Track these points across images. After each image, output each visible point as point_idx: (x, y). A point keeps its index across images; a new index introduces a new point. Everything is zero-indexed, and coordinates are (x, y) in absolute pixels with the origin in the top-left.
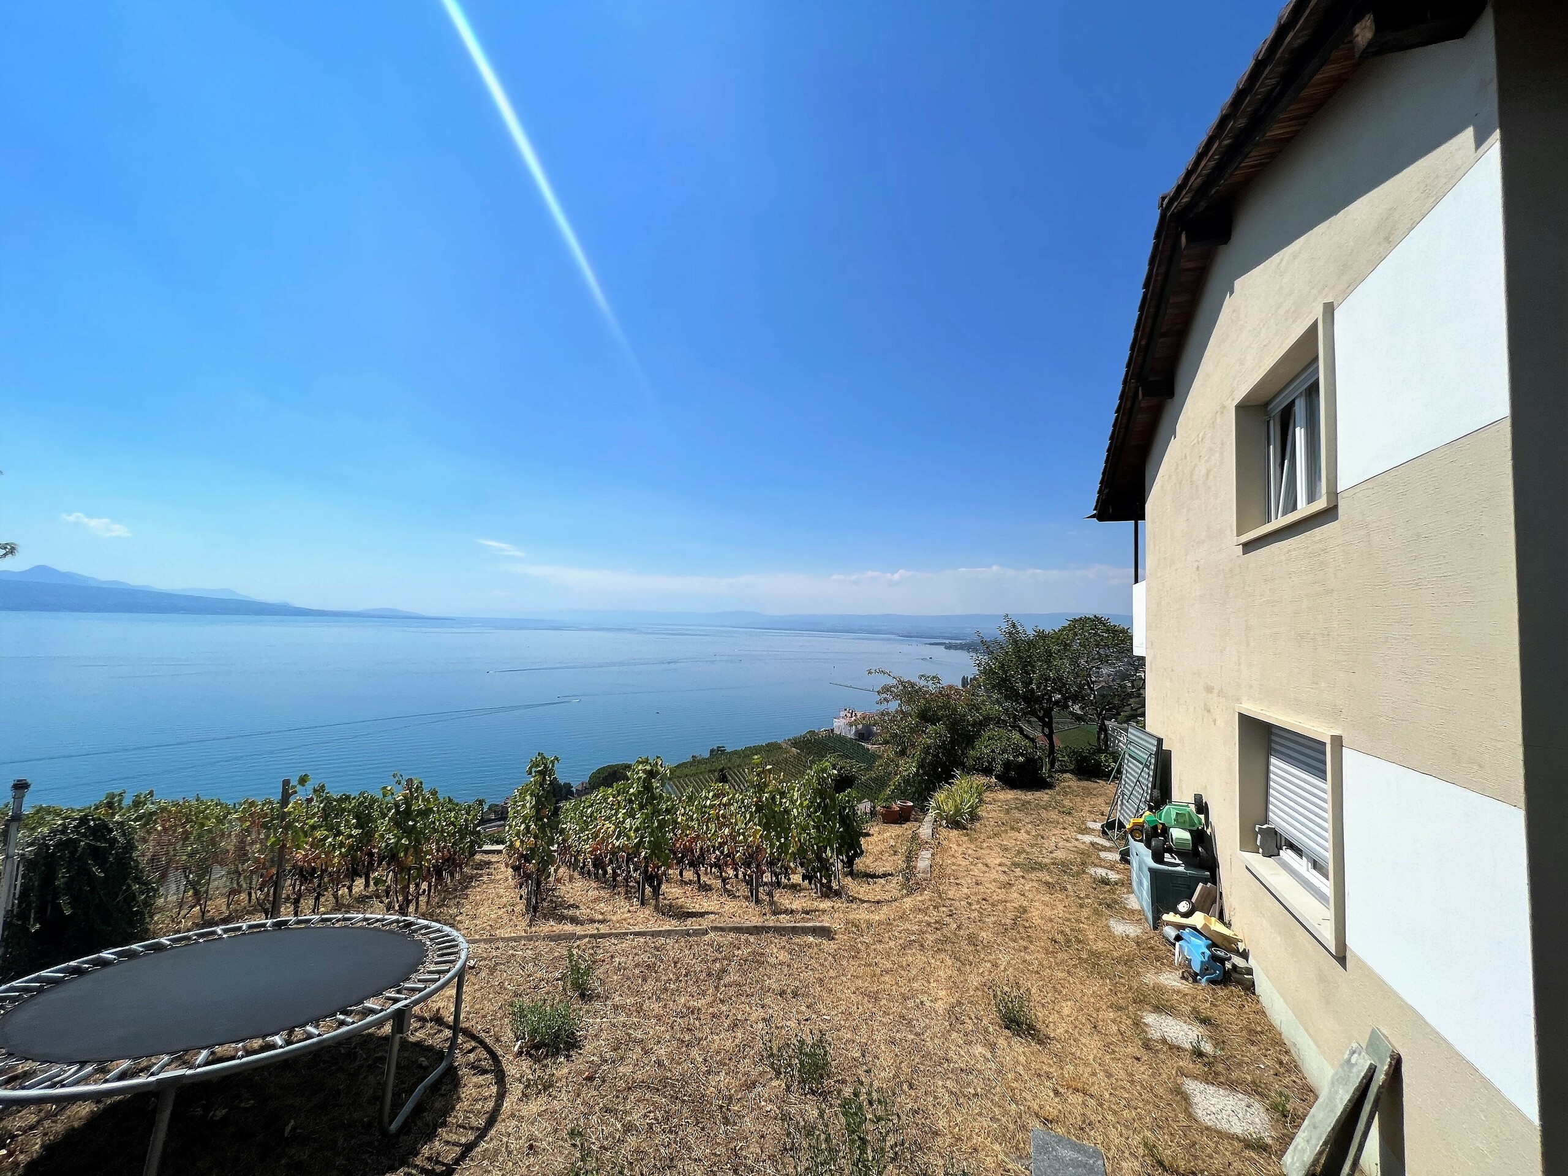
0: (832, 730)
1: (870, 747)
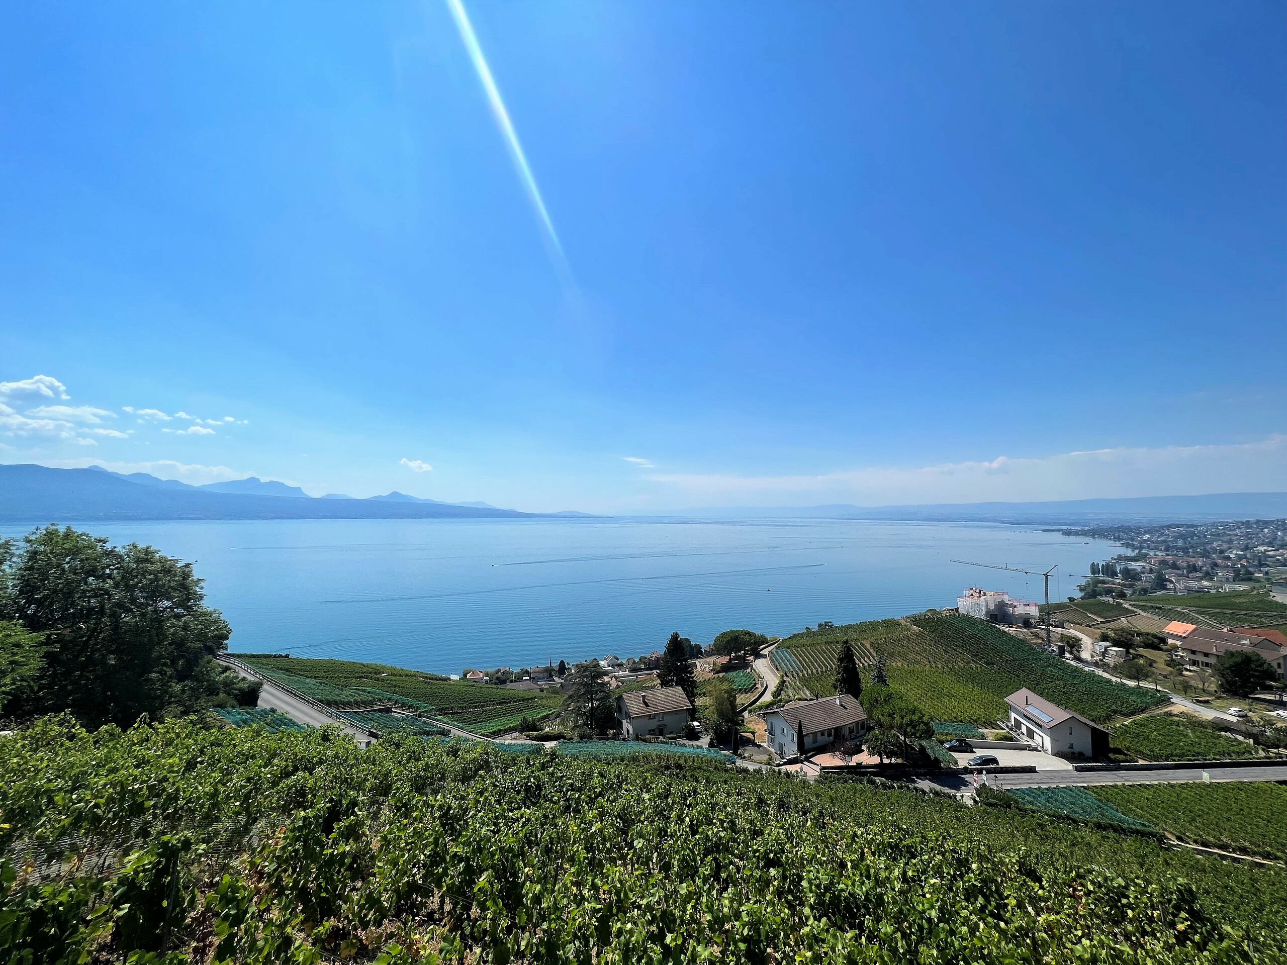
0: (957, 610)
1: (1006, 629)
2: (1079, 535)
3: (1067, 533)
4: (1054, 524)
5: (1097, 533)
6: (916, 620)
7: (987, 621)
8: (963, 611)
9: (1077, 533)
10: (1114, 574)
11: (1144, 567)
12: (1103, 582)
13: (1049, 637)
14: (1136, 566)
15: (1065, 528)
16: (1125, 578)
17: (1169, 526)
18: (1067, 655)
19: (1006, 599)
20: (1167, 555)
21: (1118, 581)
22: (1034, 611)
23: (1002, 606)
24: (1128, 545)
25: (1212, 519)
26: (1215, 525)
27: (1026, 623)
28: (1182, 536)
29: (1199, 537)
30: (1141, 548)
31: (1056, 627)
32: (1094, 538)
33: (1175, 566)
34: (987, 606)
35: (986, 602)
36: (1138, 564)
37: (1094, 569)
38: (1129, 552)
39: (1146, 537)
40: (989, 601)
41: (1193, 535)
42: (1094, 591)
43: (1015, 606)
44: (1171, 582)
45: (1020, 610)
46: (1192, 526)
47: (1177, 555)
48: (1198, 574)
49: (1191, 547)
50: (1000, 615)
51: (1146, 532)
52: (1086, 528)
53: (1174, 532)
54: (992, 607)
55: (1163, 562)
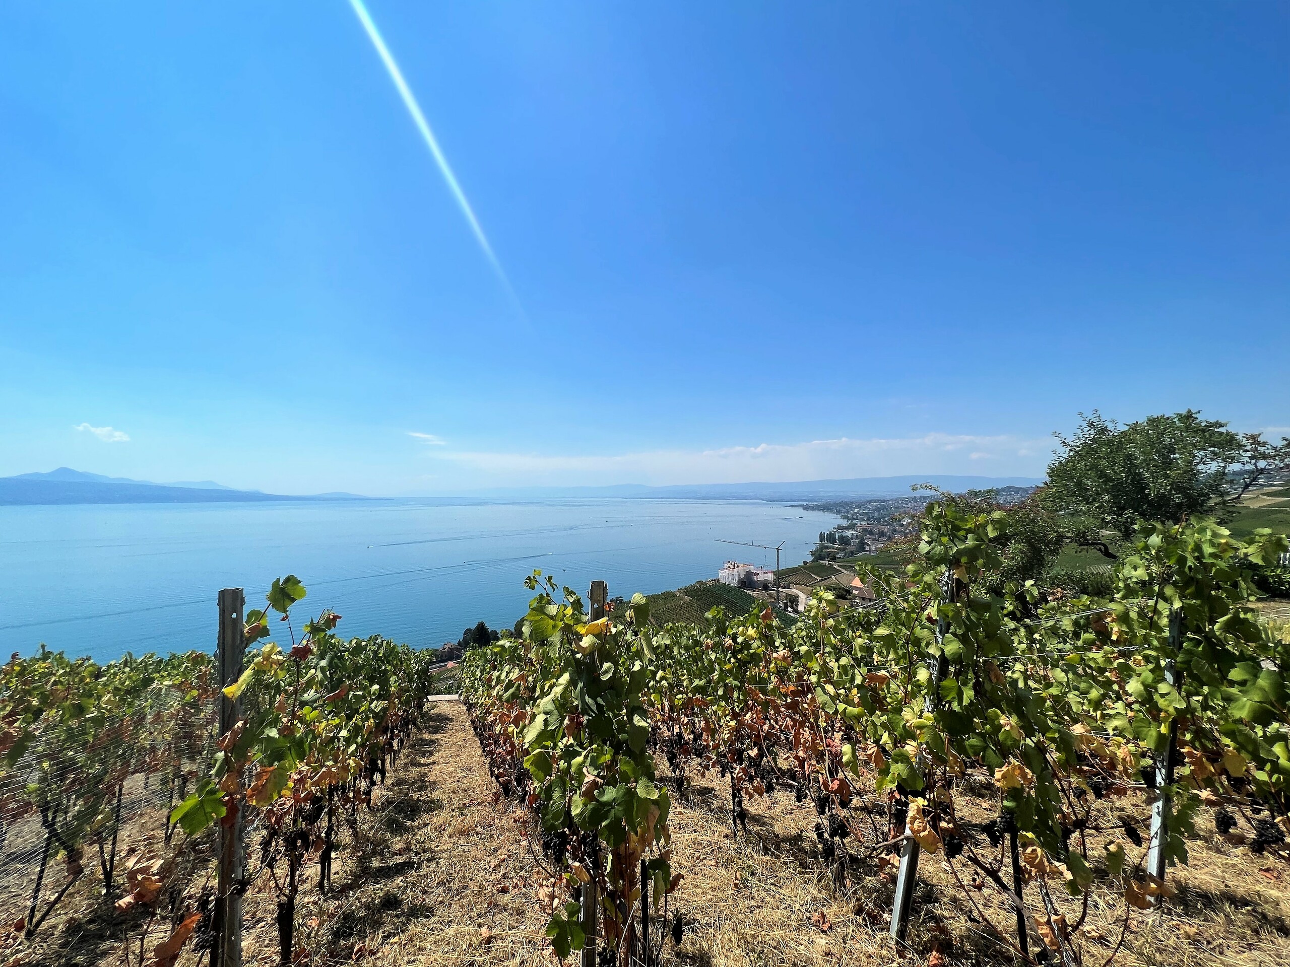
0: (718, 580)
1: (751, 593)
2: (814, 510)
3: (806, 508)
4: (798, 500)
5: (825, 508)
6: (688, 591)
7: (738, 587)
8: (722, 581)
9: (813, 508)
10: (834, 541)
11: (853, 534)
12: (827, 548)
13: (778, 596)
14: (848, 533)
15: (805, 504)
16: (841, 544)
17: (870, 501)
18: (789, 609)
19: (753, 569)
20: (868, 524)
21: (837, 546)
22: (770, 577)
23: (749, 574)
24: (844, 517)
25: (896, 495)
26: (896, 500)
27: (765, 587)
28: (877, 509)
29: (887, 509)
30: (853, 519)
31: (784, 588)
32: (824, 512)
33: (871, 533)
34: (739, 575)
35: (738, 572)
36: (850, 531)
37: (822, 538)
38: (845, 523)
39: (856, 510)
40: (741, 572)
41: (884, 508)
42: (820, 555)
43: (758, 574)
44: (869, 545)
45: (761, 577)
46: (883, 501)
47: (873, 524)
48: (885, 538)
49: (883, 518)
50: (748, 582)
51: (857, 507)
52: (819, 503)
53: (873, 506)
54: (742, 576)
55: (865, 530)
